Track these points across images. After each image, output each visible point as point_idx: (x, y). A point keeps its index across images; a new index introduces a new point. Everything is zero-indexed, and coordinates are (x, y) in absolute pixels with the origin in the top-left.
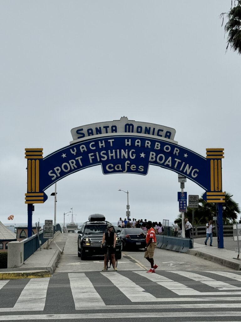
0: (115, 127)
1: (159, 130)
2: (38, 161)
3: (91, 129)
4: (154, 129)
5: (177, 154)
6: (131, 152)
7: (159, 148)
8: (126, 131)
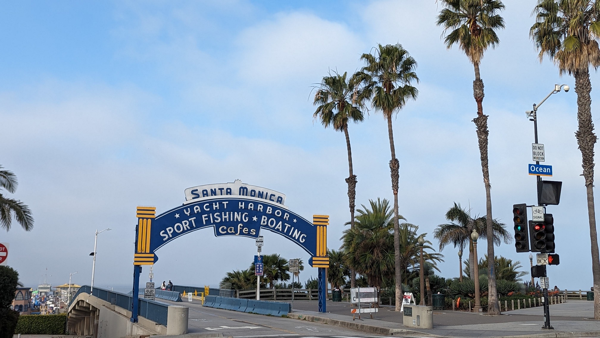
0: (230, 189)
1: (272, 195)
2: (149, 221)
3: (206, 191)
4: (267, 193)
5: (287, 219)
6: (244, 215)
7: (271, 213)
8: (240, 194)
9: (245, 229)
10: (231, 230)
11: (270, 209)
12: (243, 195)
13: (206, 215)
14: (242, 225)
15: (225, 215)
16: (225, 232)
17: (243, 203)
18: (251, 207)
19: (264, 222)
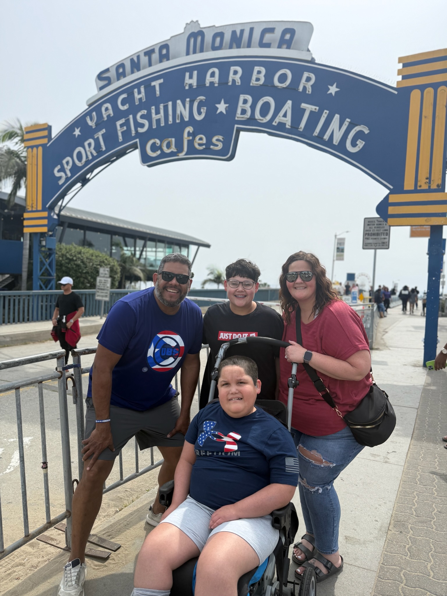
0: (167, 47)
1: (264, 31)
2: (40, 149)
3: (123, 65)
4: (252, 30)
5: (309, 90)
6: (196, 105)
7: (261, 82)
8: (188, 54)
9: (197, 138)
10: (169, 146)
11: (259, 72)
12: (195, 52)
13: (122, 121)
14: (191, 132)
15: (157, 112)
16: (159, 152)
17: (195, 73)
18: (212, 79)
19: (244, 112)
